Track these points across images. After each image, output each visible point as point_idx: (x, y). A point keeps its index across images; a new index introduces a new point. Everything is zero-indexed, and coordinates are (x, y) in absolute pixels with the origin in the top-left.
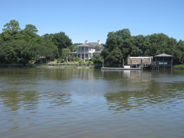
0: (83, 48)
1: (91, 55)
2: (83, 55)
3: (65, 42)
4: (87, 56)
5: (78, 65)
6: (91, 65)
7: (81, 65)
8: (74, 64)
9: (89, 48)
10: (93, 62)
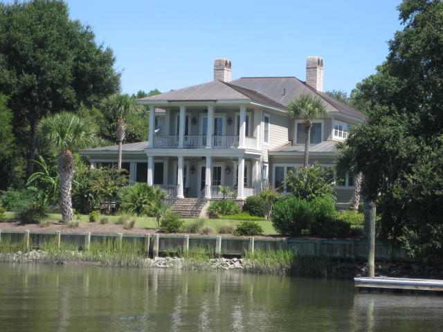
0: (196, 112)
1: (257, 168)
2: (194, 167)
3: (66, 68)
4: (224, 172)
5: (156, 248)
6: (263, 245)
7: (182, 241)
8: (121, 232)
9: (243, 114)
10: (278, 223)
